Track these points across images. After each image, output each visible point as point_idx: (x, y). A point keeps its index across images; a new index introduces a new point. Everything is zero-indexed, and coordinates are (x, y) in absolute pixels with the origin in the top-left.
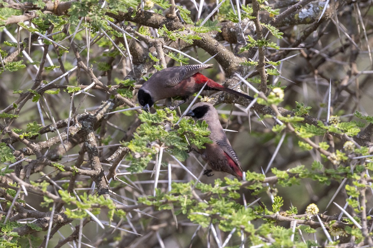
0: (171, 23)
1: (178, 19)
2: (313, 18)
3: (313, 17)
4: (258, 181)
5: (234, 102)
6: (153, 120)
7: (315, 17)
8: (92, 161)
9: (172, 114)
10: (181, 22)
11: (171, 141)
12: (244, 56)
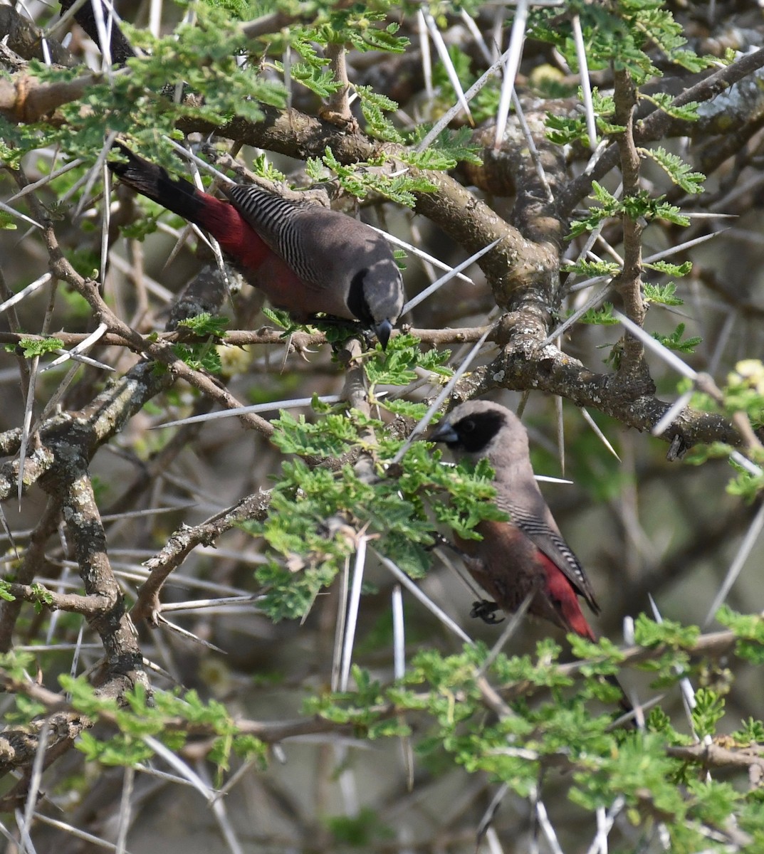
0: (337, 140)
1: (357, 126)
2: (738, 115)
3: (739, 113)
4: (676, 648)
5: (535, 385)
6: (316, 448)
7: (746, 114)
8: (89, 566)
9: (371, 429)
10: (364, 135)
11: (388, 515)
12: (547, 239)
